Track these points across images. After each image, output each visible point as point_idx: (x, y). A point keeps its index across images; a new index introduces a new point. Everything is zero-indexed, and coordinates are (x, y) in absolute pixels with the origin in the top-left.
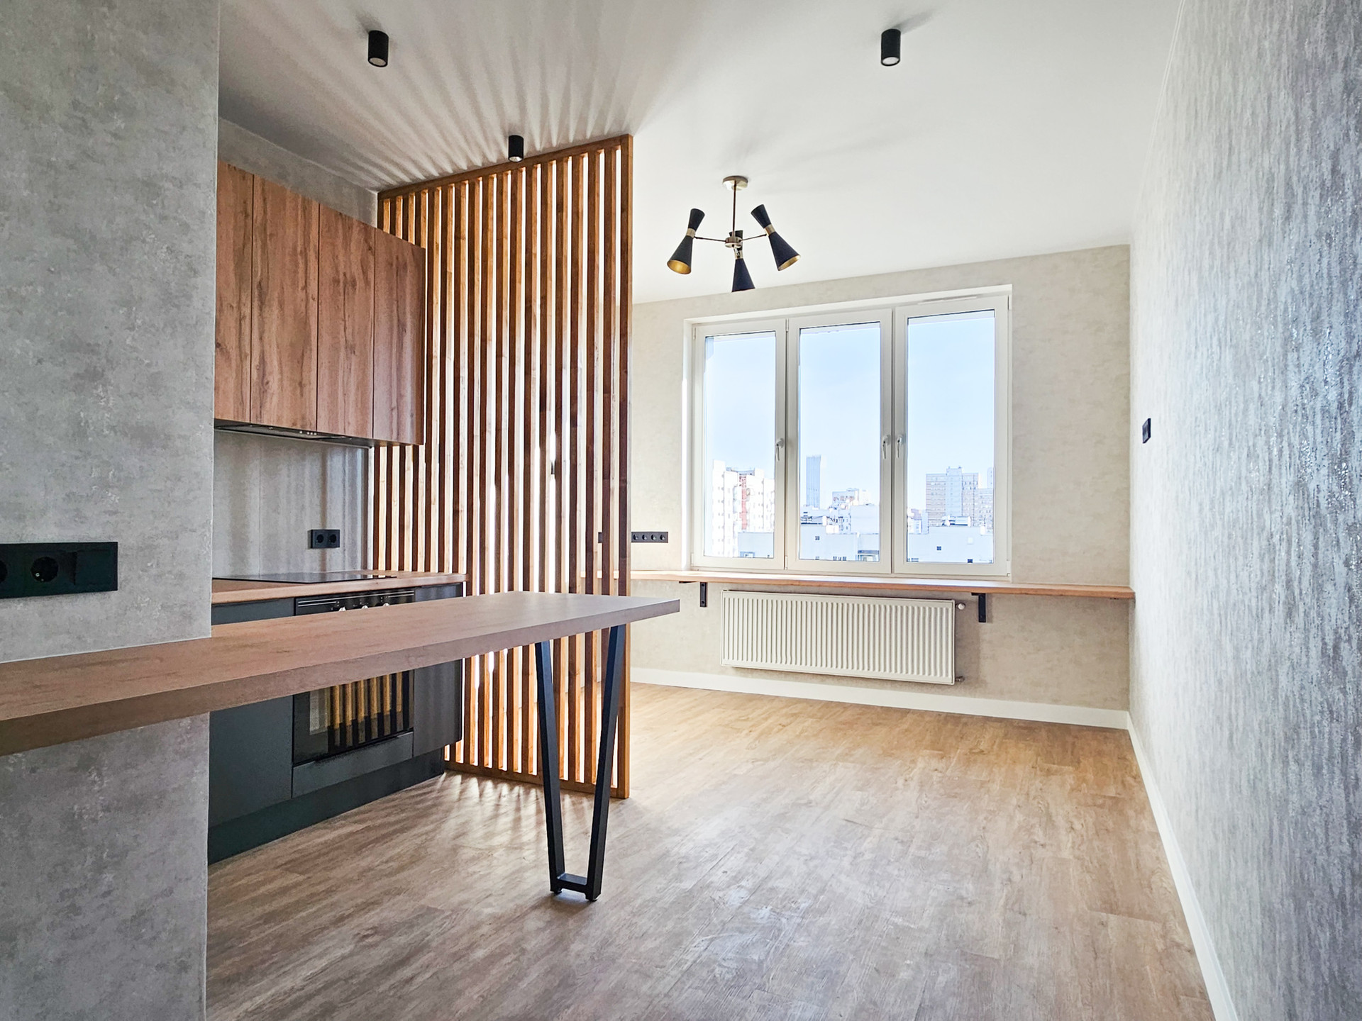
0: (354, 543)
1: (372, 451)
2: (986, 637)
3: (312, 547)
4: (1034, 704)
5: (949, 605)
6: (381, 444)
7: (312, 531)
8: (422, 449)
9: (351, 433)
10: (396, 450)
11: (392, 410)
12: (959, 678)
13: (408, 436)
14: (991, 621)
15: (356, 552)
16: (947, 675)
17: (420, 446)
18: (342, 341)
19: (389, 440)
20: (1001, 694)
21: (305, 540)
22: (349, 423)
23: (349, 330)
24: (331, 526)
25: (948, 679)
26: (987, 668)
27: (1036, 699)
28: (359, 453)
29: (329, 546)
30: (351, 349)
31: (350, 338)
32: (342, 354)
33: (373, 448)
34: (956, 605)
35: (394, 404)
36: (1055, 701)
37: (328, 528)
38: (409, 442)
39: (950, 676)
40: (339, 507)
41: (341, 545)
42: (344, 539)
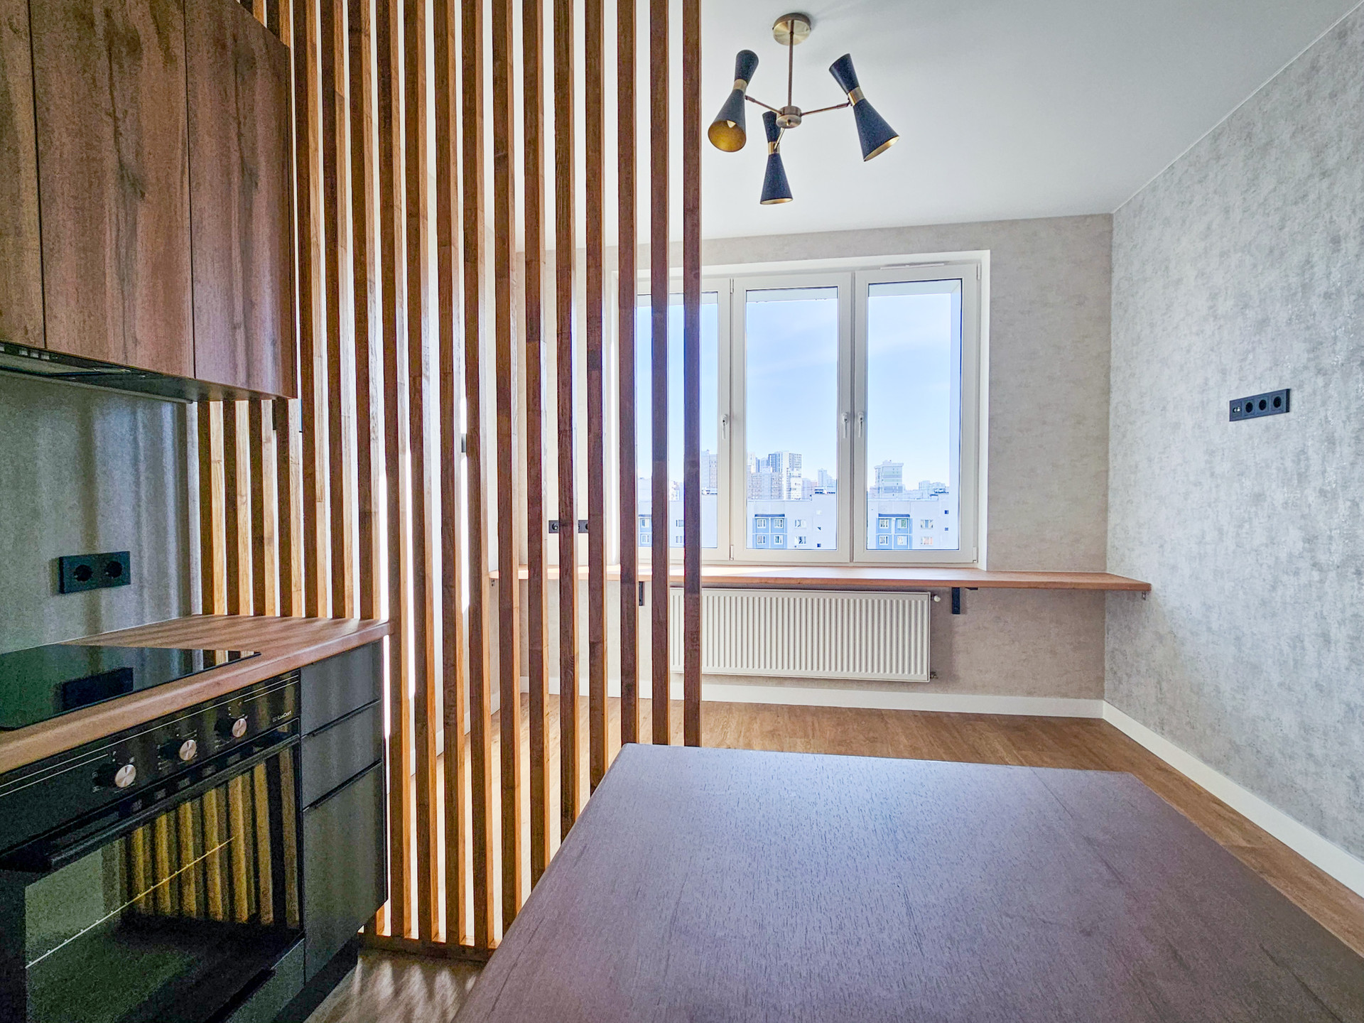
0: (162, 572)
1: (193, 408)
2: (960, 629)
3: (62, 590)
4: (1009, 697)
5: (925, 598)
6: (212, 395)
7: (61, 559)
8: (295, 406)
9: (142, 359)
10: (242, 407)
11: (234, 328)
12: (933, 674)
13: (269, 382)
14: (965, 613)
15: (167, 587)
16: (922, 672)
17: (291, 402)
18: (111, 162)
19: (230, 384)
20: (974, 689)
21: (46, 579)
22: (136, 341)
23: (128, 141)
24: (107, 545)
25: (924, 676)
26: (961, 662)
27: (1011, 692)
28: (167, 412)
29: (108, 584)
30: (133, 184)
31: (129, 158)
32: (111, 191)
33: (195, 404)
34: (933, 595)
35: (239, 318)
36: (1030, 694)
37: (102, 550)
38: (270, 392)
39: (925, 673)
40: (127, 509)
41: (133, 579)
42: (140, 567)
